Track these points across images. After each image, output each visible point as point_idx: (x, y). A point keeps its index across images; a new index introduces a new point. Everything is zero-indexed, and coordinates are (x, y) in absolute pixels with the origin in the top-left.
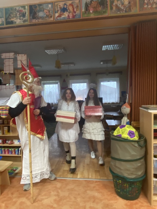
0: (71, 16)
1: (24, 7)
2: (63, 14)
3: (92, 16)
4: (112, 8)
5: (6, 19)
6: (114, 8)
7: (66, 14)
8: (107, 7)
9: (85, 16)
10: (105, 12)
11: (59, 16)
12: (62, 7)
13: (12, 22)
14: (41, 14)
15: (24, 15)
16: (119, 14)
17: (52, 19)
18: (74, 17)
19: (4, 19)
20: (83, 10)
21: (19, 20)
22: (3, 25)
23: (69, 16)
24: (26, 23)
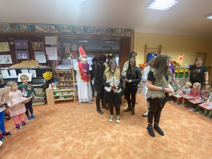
0: (101, 33)
1: (81, 27)
2: (97, 32)
3: (108, 35)
4: (115, 33)
5: (73, 31)
6: (116, 33)
7: (99, 33)
8: (114, 32)
9: (106, 35)
10: (113, 34)
11: (96, 33)
12: (97, 29)
13: (75, 32)
14: (88, 31)
15: (81, 30)
16: (117, 35)
17: (93, 34)
18: (102, 34)
19: (71, 30)
20: (105, 32)
21: (79, 32)
22: (71, 33)
23: (100, 33)
24: (82, 34)
